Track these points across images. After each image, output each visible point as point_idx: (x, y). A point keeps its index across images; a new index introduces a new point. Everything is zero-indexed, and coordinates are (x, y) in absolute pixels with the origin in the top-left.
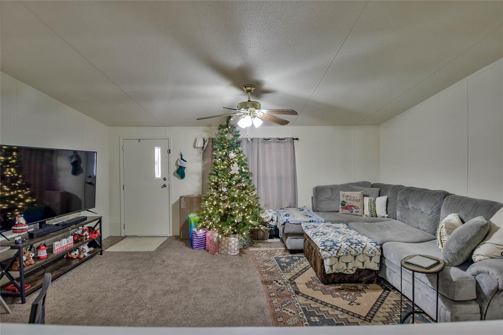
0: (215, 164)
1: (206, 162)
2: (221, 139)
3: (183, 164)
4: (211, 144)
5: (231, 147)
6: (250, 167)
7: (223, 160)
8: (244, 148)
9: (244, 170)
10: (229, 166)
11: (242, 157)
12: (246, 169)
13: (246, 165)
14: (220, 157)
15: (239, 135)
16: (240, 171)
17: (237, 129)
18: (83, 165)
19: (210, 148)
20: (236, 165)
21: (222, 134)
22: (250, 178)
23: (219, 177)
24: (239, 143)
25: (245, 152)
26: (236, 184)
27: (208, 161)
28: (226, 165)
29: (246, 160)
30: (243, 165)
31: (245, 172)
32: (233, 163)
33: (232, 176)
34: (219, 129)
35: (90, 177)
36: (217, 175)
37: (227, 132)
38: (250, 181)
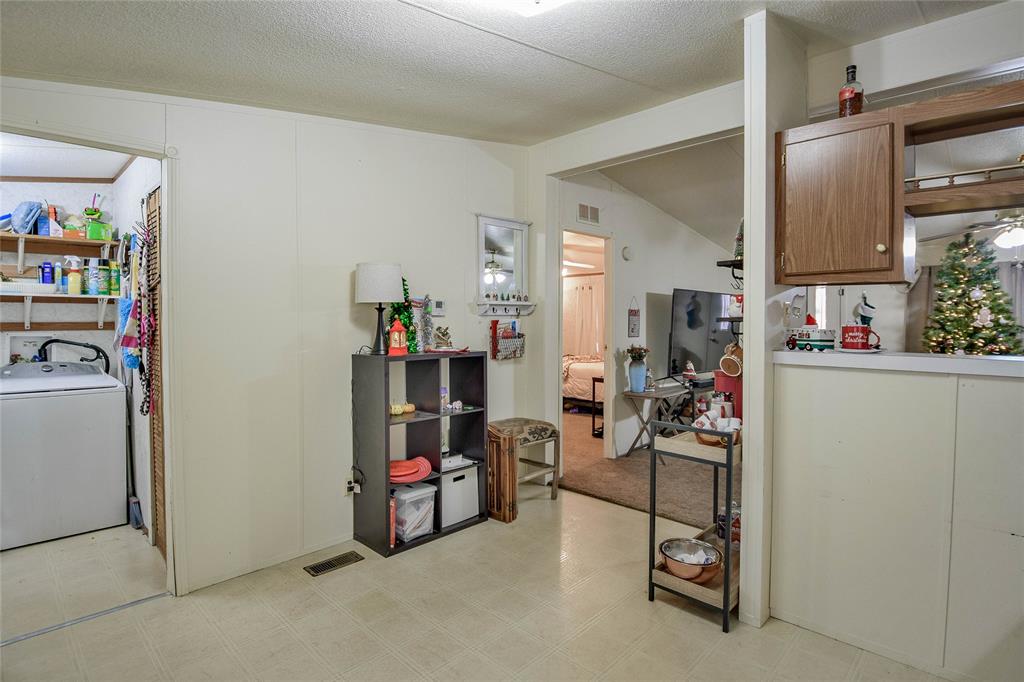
0: (939, 310)
1: (916, 308)
2: (953, 268)
3: (868, 312)
4: (926, 276)
5: (975, 280)
6: (1017, 315)
7: (957, 304)
8: (1003, 281)
9: (1003, 321)
10: (968, 313)
11: (1000, 298)
12: (1008, 318)
13: (1007, 311)
14: (951, 299)
15: (992, 259)
16: (997, 323)
17: (989, 248)
19: (924, 284)
20: (985, 310)
21: (955, 259)
22: (1019, 336)
23: (949, 333)
24: (994, 271)
25: (1005, 289)
26: (985, 345)
27: (920, 306)
28: (963, 311)
29: (1008, 303)
30: (1001, 311)
31: (1007, 325)
32: (980, 307)
33: (977, 330)
34: (950, 250)
36: (943, 328)
37: (965, 255)
38: (1019, 342)
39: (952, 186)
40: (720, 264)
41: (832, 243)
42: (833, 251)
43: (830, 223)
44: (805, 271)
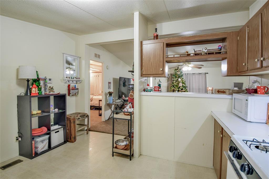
0: (173, 83)
1: (169, 82)
2: (175, 74)
3: (160, 83)
4: (171, 76)
5: (179, 77)
6: (186, 84)
7: (176, 82)
8: (184, 77)
9: (184, 85)
10: (178, 84)
11: (183, 81)
12: (185, 85)
13: (185, 83)
14: (175, 81)
15: (182, 73)
16: (183, 86)
17: (182, 70)
18: (127, 84)
19: (170, 77)
20: (181, 83)
21: (176, 72)
22: (187, 88)
23: (175, 88)
24: (182, 75)
25: (184, 79)
26: (181, 90)
27: (170, 82)
28: (177, 83)
29: (185, 82)
30: (184, 83)
31: (184, 86)
32: (180, 82)
33: (180, 87)
34: (175, 70)
35: (129, 88)
36: (174, 87)
37: (178, 72)
38: (187, 89)
39: (174, 57)
40: (129, 71)
41: (152, 68)
42: (152, 69)
43: (152, 63)
44: (147, 74)
